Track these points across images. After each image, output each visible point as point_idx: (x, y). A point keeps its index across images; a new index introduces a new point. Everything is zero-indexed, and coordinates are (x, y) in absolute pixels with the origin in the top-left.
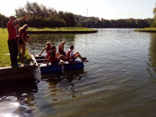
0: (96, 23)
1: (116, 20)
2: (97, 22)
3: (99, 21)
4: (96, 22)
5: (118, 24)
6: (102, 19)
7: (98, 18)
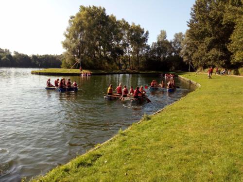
0: (2, 59)
1: (41, 56)
2: (5, 57)
3: (10, 56)
4: (2, 57)
5: (43, 62)
6: (16, 53)
7: (8, 50)
